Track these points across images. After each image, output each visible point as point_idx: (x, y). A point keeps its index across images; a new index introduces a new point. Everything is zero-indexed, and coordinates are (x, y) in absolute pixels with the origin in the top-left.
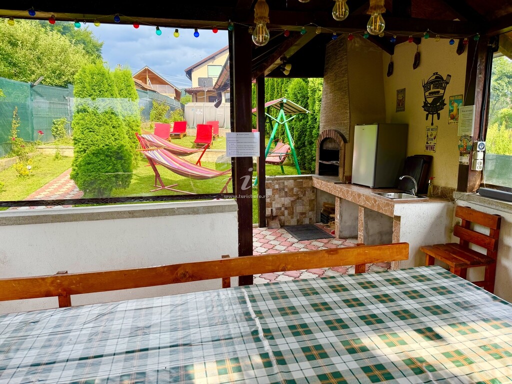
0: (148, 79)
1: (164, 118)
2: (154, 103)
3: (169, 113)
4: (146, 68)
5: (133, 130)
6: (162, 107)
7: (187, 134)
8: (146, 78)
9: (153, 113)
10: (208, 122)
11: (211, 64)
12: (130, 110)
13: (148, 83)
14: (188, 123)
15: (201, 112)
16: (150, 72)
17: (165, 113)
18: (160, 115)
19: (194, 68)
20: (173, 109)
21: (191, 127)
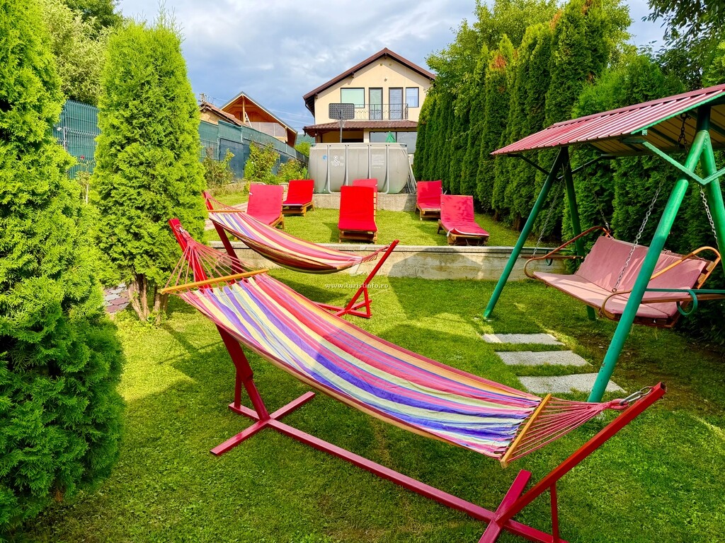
0: (244, 113)
1: (270, 174)
2: (253, 148)
3: (278, 165)
4: (243, 95)
5: (178, 204)
6: (266, 155)
7: (315, 206)
8: (241, 113)
9: (250, 165)
10: (355, 182)
11: (346, 85)
12: (172, 148)
13: (245, 120)
14: (315, 183)
15: (341, 161)
16: (247, 102)
17: (270, 166)
18: (262, 169)
19: (319, 93)
20: (283, 159)
21: (320, 191)
